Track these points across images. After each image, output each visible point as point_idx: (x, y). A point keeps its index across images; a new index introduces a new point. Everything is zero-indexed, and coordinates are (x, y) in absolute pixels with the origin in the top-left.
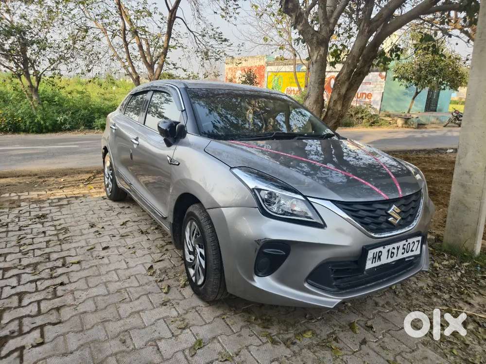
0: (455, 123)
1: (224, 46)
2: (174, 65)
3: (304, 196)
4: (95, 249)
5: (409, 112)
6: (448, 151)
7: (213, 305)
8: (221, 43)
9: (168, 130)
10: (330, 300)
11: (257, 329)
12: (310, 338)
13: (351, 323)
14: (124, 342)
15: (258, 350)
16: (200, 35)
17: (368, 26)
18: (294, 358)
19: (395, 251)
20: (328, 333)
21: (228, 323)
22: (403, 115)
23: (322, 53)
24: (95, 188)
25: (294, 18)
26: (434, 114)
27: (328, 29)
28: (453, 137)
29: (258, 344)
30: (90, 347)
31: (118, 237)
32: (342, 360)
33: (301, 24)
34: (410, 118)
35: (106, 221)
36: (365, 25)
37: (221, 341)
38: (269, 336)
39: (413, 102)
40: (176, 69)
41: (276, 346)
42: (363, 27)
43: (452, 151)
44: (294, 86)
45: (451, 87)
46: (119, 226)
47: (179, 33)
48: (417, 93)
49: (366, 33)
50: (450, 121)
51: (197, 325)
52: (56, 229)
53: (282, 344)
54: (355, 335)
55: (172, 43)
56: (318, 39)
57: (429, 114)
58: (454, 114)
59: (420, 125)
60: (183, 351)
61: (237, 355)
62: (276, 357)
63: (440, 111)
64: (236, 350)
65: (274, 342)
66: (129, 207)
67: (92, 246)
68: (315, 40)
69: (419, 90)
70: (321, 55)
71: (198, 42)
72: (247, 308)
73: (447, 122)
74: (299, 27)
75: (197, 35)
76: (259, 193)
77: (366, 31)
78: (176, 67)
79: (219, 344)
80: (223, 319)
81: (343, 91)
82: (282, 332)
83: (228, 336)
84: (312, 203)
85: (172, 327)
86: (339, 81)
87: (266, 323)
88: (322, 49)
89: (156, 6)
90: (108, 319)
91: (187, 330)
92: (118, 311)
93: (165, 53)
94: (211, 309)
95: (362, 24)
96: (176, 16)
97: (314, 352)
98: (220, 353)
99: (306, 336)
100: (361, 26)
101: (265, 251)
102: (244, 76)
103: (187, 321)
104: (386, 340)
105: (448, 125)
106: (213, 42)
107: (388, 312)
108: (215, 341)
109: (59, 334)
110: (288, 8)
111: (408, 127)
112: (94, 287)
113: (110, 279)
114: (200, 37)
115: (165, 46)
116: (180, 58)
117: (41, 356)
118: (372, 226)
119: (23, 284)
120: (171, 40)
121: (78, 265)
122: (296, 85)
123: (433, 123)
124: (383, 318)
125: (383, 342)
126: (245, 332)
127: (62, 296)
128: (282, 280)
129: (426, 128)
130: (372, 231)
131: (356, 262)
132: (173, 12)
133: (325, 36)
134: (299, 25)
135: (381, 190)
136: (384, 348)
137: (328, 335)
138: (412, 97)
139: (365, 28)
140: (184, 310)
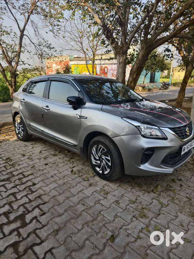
0: (164, 88)
1: (52, 51)
2: (23, 62)
3: (158, 127)
4: (35, 167)
5: (143, 84)
6: (166, 101)
7: (112, 182)
8: (50, 50)
9: (76, 101)
10: (169, 170)
11: (138, 189)
12: (161, 188)
13: (172, 179)
14: (84, 205)
15: (144, 196)
16: (38, 45)
17: (146, 45)
18: (159, 197)
19: (188, 146)
20: (166, 185)
21: (124, 188)
22: (141, 85)
23: (124, 58)
24: (6, 136)
25: (111, 40)
26: (154, 84)
27: (127, 46)
28: (165, 94)
29: (142, 194)
30: (70, 210)
31: (42, 159)
32: (177, 194)
33: (114, 44)
34: (145, 87)
35: (29, 152)
36: (145, 44)
37: (126, 196)
38: (144, 190)
39: (145, 79)
40: (25, 64)
41: (150, 193)
42: (144, 45)
43: (168, 101)
44: (87, 72)
45: (161, 71)
46: (39, 154)
47: (25, 44)
48: (147, 74)
49: (145, 49)
50: (162, 87)
51: (112, 192)
52: (3, 160)
53: (152, 192)
54: (177, 184)
55: (22, 49)
56: (123, 51)
57: (152, 84)
58: (163, 83)
59: (149, 90)
60: (113, 203)
61: (137, 200)
62: (152, 198)
63: (156, 82)
64: (135, 198)
65: (149, 192)
66: (35, 144)
67: (32, 166)
68: (121, 52)
69: (147, 73)
70: (124, 59)
71: (37, 49)
72: (128, 181)
73: (160, 87)
74: (114, 45)
75: (36, 45)
76: (139, 127)
77: (145, 47)
78: (24, 63)
79: (126, 197)
80: (121, 187)
81: (135, 76)
82: (148, 188)
83: (128, 193)
84: (162, 130)
85: (101, 194)
86: (133, 72)
87: (140, 186)
88: (125, 56)
89: (12, 28)
90: (68, 196)
91: (109, 195)
92: (71, 192)
93: (19, 56)
94: (113, 184)
95: (143, 44)
96: (24, 34)
97: (165, 193)
98: (129, 201)
99: (159, 187)
100: (143, 45)
101: (146, 153)
102: (65, 68)
103: (106, 191)
104: (188, 183)
105: (161, 89)
106: (45, 49)
107: (183, 173)
108: (124, 196)
109: (49, 207)
110: (108, 35)
111: (144, 91)
112: (50, 184)
113: (56, 179)
114: (38, 46)
115: (19, 51)
116: (28, 59)
117: (48, 219)
118: (181, 137)
119: (10, 189)
120: (22, 48)
121: (32, 176)
122: (88, 71)
123: (155, 88)
124: (182, 175)
125: (188, 184)
126: (133, 190)
127: (36, 191)
128: (151, 164)
129: (152, 91)
130: (182, 139)
131: (177, 153)
132: (22, 32)
133: (125, 49)
134: (113, 44)
135: (182, 121)
136: (189, 186)
137: (167, 186)
138: (144, 76)
139: (144, 46)
140: (102, 186)
